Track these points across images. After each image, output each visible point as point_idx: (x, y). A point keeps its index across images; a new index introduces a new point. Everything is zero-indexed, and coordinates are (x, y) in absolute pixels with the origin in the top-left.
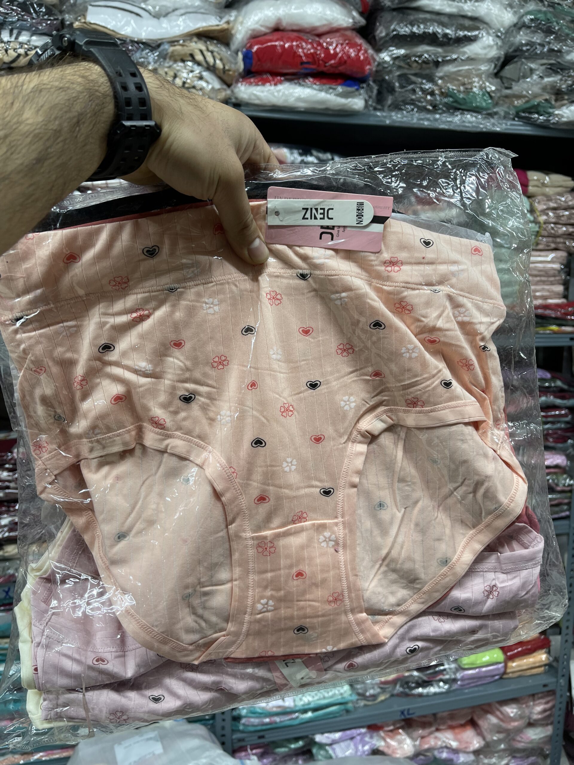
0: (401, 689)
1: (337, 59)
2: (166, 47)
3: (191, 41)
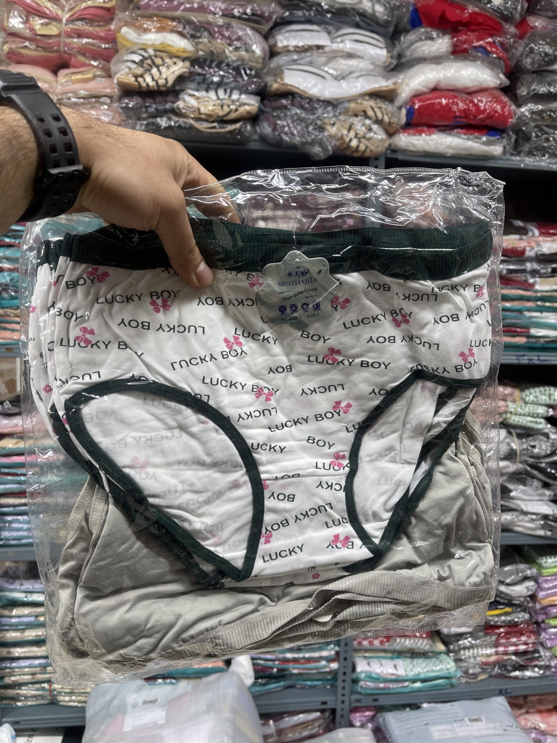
0: (499, 671)
1: (486, 114)
2: (346, 105)
3: (364, 100)
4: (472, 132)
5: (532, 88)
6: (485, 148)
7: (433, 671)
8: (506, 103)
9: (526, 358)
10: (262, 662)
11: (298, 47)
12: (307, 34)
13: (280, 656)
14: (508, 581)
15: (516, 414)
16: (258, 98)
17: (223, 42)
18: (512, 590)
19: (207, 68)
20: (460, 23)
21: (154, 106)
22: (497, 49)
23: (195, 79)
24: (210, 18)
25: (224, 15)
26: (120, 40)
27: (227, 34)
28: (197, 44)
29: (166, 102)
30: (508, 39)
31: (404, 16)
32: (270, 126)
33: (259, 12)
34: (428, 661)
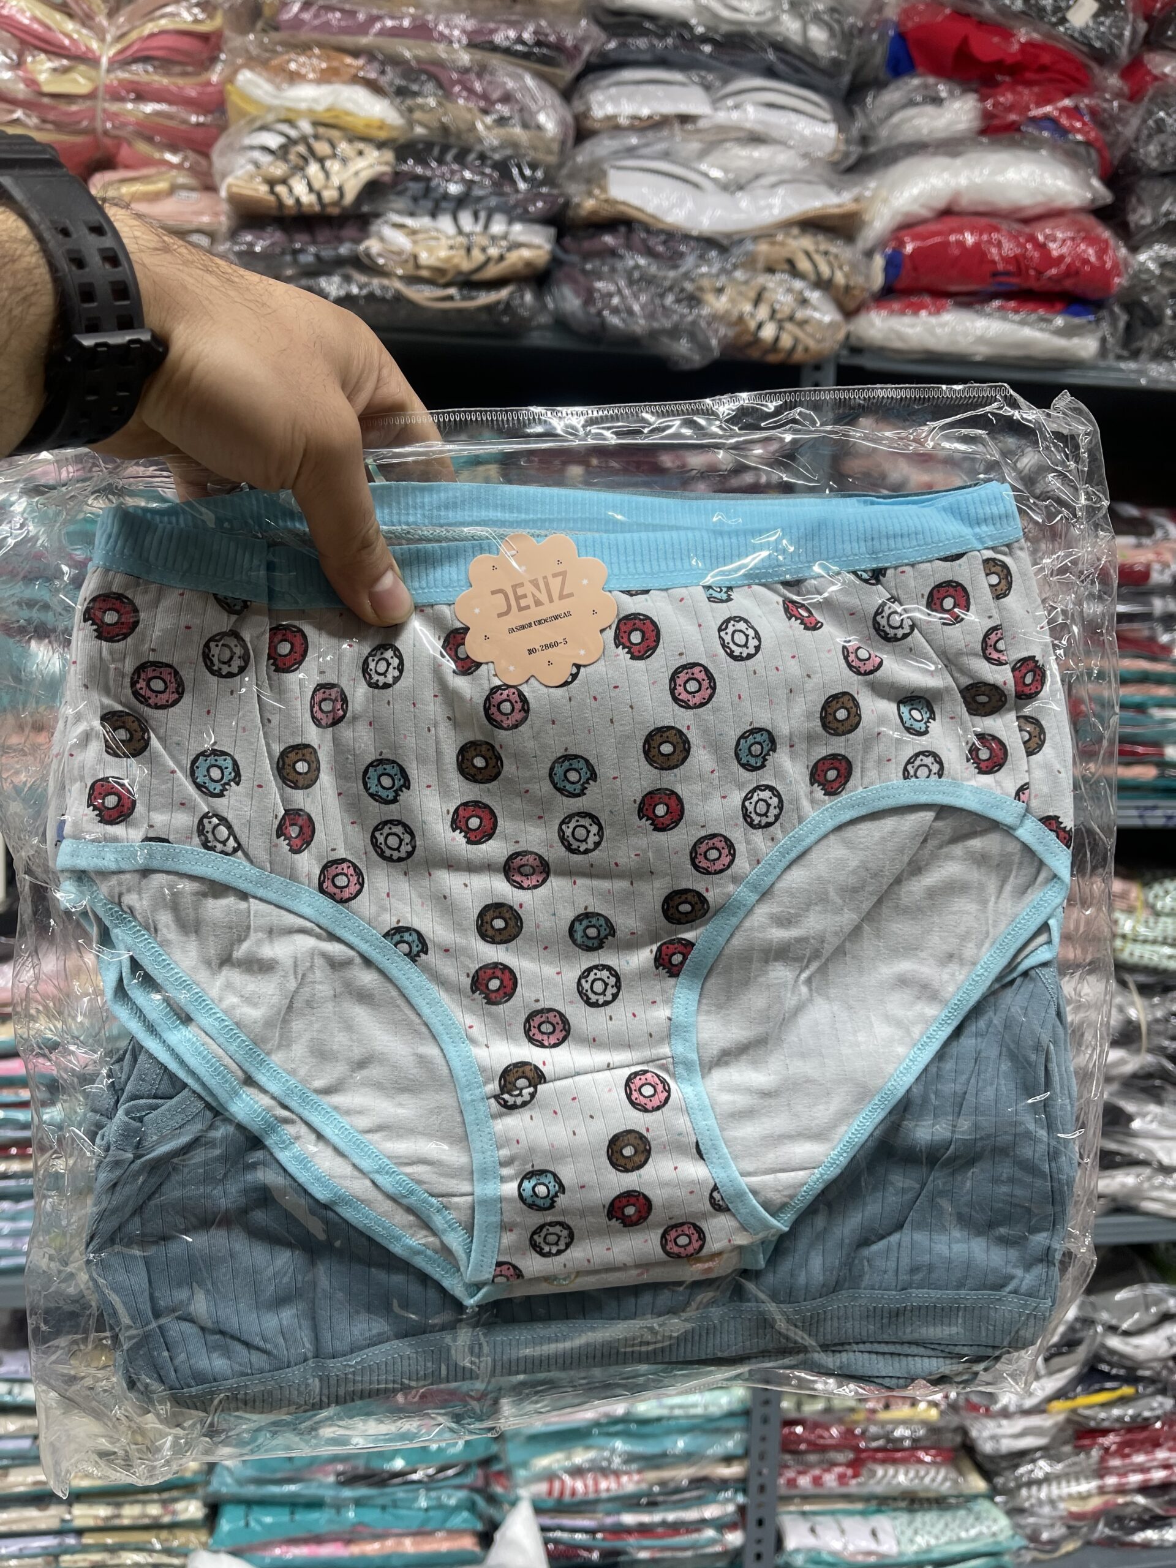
0: (1108, 1531)
1: (1063, 267)
2: (749, 246)
3: (787, 235)
4: (1031, 306)
5: (1165, 207)
6: (1061, 342)
7: (960, 1540)
8: (1106, 242)
9: (1159, 813)
10: (565, 1536)
11: (640, 119)
12: (659, 90)
13: (609, 1520)
14: (1125, 1326)
15: (1135, 940)
16: (552, 231)
17: (471, 105)
18: (1137, 1347)
19: (434, 164)
20: (1000, 66)
21: (312, 249)
22: (1084, 124)
23: (406, 189)
24: (441, 50)
25: (472, 45)
26: (234, 98)
27: (478, 86)
28: (410, 110)
29: (340, 241)
30: (1106, 100)
31: (873, 51)
32: (577, 293)
33: (552, 38)
34: (948, 1516)
